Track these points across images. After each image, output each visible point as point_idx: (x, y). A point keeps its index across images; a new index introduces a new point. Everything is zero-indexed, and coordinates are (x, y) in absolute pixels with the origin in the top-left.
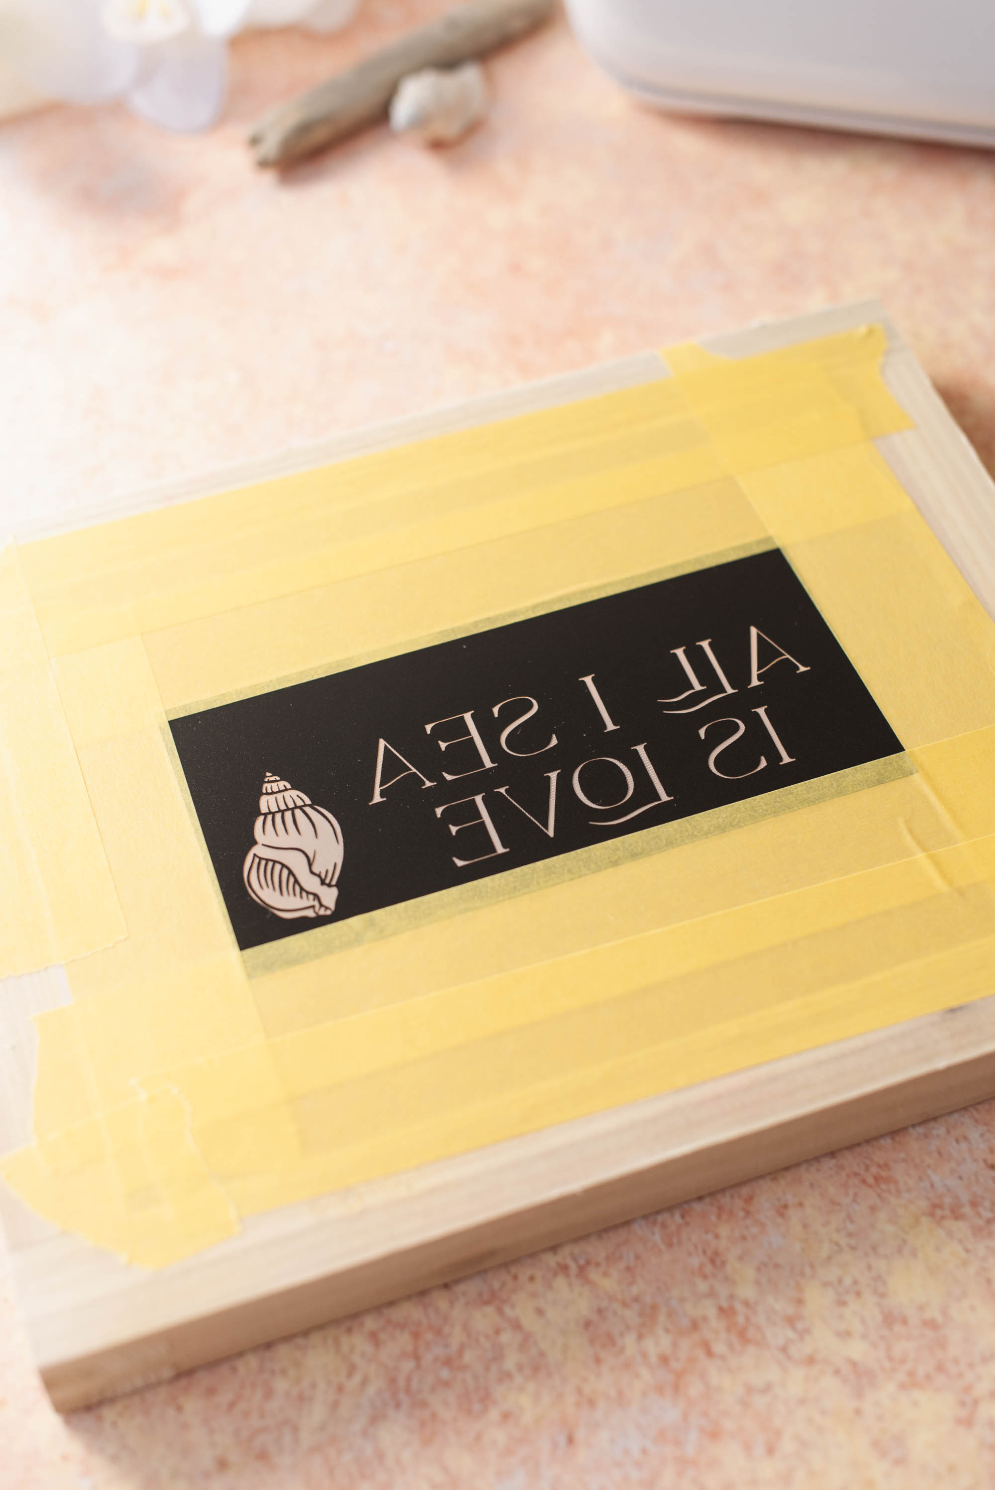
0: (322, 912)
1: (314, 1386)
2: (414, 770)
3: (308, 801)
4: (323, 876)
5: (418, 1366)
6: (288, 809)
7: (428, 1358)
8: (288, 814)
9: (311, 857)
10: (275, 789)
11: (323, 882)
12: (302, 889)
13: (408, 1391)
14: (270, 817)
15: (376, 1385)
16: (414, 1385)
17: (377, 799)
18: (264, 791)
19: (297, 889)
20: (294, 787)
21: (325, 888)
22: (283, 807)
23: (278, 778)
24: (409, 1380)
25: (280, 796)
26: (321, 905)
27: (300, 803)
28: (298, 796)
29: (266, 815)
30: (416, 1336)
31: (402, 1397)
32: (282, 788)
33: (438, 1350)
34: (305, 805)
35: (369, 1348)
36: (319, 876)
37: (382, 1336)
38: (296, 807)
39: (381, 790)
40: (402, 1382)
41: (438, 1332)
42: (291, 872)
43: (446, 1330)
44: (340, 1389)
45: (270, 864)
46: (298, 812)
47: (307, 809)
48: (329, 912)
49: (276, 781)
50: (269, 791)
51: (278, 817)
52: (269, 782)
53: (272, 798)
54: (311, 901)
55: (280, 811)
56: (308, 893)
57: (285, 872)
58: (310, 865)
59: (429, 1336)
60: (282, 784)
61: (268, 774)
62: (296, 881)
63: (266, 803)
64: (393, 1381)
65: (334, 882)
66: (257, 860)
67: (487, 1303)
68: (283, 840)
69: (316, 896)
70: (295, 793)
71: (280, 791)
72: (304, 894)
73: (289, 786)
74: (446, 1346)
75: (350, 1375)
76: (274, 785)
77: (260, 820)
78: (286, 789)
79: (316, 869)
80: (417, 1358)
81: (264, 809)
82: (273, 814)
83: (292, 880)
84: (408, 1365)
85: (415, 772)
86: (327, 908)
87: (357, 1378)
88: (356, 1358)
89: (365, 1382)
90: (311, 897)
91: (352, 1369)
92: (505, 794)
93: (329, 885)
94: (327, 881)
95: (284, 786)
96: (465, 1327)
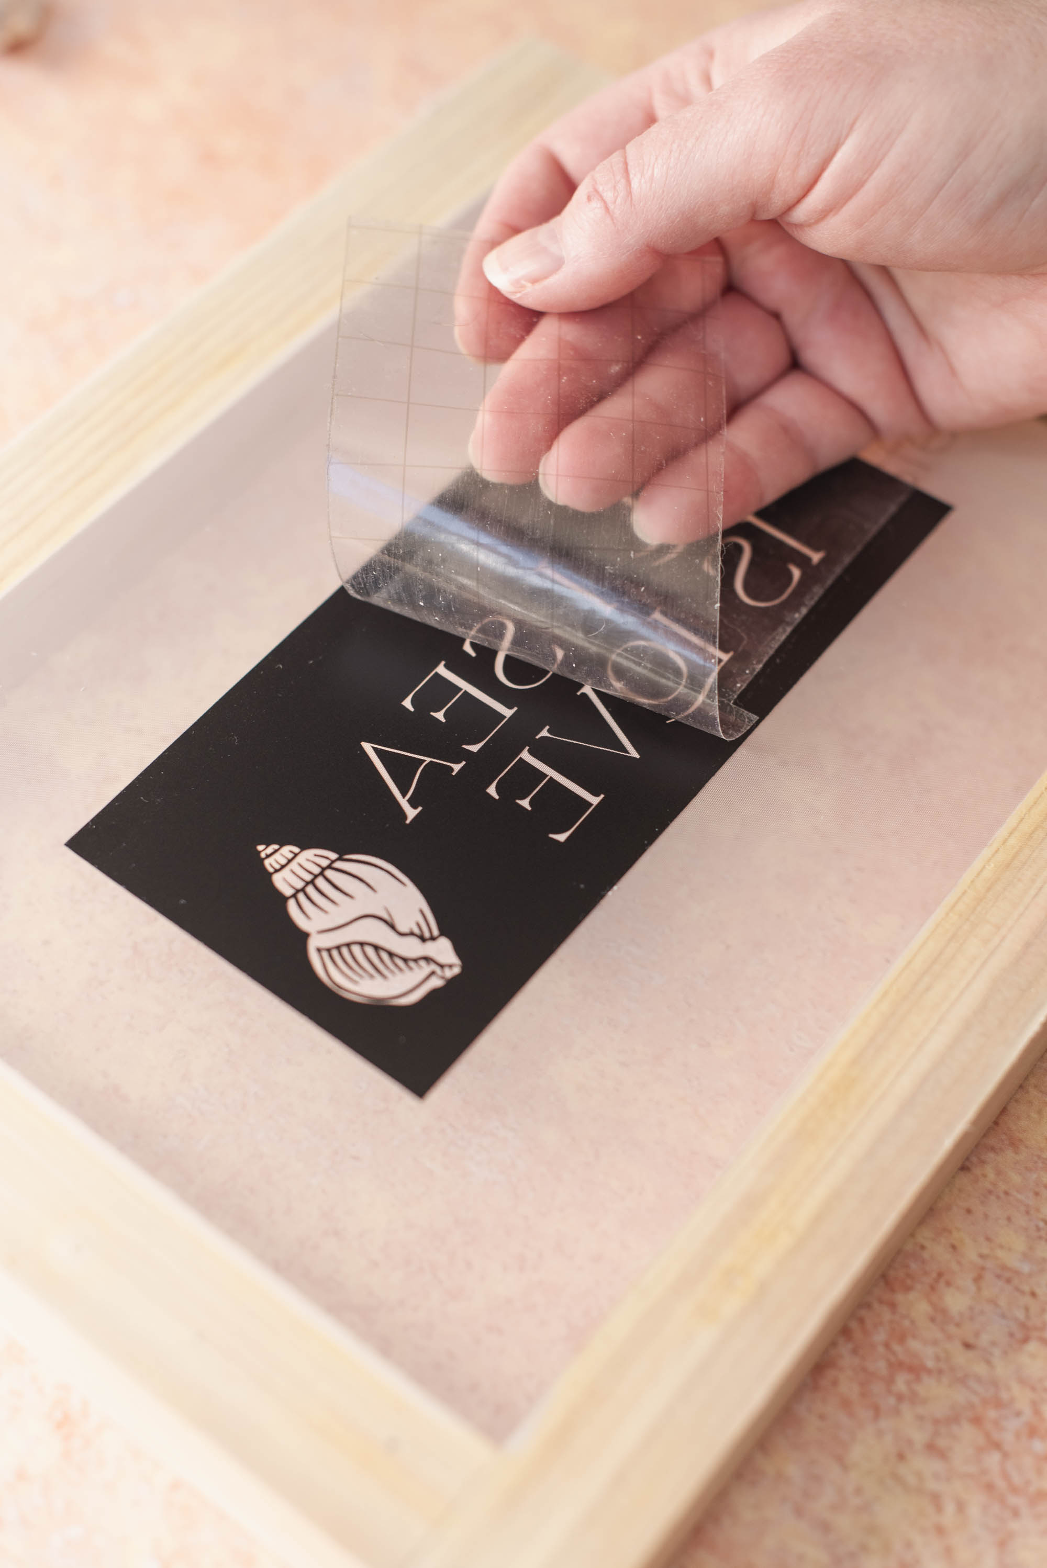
0: (449, 974)
1: (909, 1545)
2: (428, 760)
3: (333, 856)
4: (416, 931)
5: (1006, 1455)
6: (316, 876)
7: (1008, 1438)
8: (320, 882)
9: (386, 916)
10: (284, 861)
11: (423, 939)
12: (405, 960)
13: (1014, 1490)
14: (301, 896)
15: (976, 1503)
16: (1017, 1479)
17: (411, 813)
18: (271, 870)
19: (400, 963)
20: (303, 848)
21: (430, 944)
22: (308, 877)
23: (276, 847)
24: (1006, 1476)
25: (294, 865)
26: (442, 966)
27: (325, 863)
28: (315, 855)
29: (294, 896)
30: (977, 1421)
31: (1013, 1500)
32: (290, 856)
33: (1013, 1424)
34: (333, 862)
35: (937, 1465)
36: (412, 934)
37: (942, 1443)
38: (323, 869)
39: (408, 801)
40: (1000, 1484)
41: (999, 1404)
42: (377, 948)
43: (1004, 1395)
44: (940, 1530)
45: (345, 951)
46: (329, 873)
47: (339, 865)
48: (456, 970)
49: (276, 851)
50: (278, 867)
51: (310, 890)
52: (268, 856)
53: (286, 873)
54: (427, 969)
55: (307, 883)
56: (416, 960)
57: (370, 951)
58: (392, 927)
59: (992, 1414)
60: (287, 851)
61: (260, 848)
62: (391, 955)
63: (284, 882)
64: (990, 1487)
65: (436, 932)
66: (325, 954)
67: (1026, 1340)
68: (338, 915)
69: (427, 959)
70: (310, 853)
71: (290, 861)
72: (412, 964)
73: (296, 850)
74: (1018, 1414)
75: (939, 1508)
76: (277, 856)
77: (292, 906)
78: (296, 855)
79: (403, 928)
80: (997, 1446)
81: (288, 892)
82: (303, 890)
83: (385, 956)
84: (993, 1460)
85: (431, 761)
86: (451, 966)
87: (950, 1508)
88: (932, 1485)
89: (961, 1507)
90: (422, 963)
91: (936, 1500)
92: (551, 736)
93: (433, 938)
94: (427, 935)
95: (291, 852)
96: (1022, 1381)
